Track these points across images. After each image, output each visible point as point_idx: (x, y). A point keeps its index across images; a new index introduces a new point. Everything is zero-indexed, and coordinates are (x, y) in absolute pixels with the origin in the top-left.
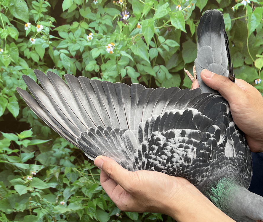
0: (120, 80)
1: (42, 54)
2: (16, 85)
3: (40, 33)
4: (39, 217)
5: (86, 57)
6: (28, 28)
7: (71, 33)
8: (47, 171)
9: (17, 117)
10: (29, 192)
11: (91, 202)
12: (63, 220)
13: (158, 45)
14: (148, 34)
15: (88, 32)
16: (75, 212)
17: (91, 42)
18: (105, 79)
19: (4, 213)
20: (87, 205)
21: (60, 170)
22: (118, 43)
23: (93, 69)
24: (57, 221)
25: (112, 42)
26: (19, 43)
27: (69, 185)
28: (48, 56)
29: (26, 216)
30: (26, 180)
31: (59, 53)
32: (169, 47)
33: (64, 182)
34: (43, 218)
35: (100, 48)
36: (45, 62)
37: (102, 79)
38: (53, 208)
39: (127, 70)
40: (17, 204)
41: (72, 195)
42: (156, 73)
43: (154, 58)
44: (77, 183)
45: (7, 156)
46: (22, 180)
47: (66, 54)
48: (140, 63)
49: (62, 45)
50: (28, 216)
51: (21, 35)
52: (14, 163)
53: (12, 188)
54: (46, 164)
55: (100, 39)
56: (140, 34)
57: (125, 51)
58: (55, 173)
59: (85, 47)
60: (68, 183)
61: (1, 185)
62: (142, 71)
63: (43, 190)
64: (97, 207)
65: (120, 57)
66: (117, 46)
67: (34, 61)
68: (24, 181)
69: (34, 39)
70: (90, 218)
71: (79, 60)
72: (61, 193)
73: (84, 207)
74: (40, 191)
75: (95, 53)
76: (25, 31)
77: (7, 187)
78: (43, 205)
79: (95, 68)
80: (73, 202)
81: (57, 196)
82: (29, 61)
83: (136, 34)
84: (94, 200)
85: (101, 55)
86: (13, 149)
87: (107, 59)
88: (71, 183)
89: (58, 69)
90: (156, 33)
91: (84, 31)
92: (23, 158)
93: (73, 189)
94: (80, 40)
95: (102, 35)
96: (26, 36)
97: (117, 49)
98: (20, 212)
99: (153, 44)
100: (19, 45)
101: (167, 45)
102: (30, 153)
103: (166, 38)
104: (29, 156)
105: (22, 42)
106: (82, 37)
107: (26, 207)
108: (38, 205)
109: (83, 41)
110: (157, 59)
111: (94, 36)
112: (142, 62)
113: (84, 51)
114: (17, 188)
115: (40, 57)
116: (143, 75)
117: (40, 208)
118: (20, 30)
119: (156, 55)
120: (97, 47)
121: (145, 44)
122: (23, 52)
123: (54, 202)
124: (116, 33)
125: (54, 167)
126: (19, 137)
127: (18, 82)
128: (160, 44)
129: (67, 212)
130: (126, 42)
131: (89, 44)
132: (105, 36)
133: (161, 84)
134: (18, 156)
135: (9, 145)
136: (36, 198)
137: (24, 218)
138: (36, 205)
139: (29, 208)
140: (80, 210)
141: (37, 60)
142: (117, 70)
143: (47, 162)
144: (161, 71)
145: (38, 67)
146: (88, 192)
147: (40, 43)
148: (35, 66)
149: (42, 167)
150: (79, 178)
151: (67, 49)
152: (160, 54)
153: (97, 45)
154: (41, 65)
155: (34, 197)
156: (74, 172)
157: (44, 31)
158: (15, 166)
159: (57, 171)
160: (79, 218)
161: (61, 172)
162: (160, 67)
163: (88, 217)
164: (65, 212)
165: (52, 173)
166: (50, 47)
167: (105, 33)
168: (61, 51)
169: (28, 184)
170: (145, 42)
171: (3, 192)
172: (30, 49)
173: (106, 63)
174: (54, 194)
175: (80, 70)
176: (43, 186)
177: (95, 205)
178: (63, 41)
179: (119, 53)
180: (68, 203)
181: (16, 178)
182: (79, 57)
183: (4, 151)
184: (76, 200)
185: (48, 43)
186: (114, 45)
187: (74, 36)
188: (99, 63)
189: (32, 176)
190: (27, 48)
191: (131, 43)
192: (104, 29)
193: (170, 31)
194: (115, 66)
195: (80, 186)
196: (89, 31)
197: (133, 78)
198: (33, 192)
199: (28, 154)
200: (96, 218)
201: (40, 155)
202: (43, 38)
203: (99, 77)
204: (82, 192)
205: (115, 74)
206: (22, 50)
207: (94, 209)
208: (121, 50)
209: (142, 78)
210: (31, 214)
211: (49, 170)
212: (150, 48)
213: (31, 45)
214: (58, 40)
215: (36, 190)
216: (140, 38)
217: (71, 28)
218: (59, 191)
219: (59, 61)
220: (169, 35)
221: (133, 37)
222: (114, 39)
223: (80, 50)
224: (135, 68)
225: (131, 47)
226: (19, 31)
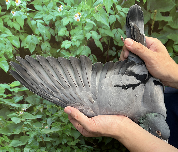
0: (86, 41)
1: (22, 24)
2: (4, 48)
3: (19, 7)
4: (30, 136)
5: (58, 25)
6: (9, 3)
7: (44, 6)
8: (34, 108)
9: (8, 72)
10: (22, 122)
11: (67, 125)
12: (48, 137)
13: (116, 12)
14: (108, 4)
15: (59, 5)
16: (56, 133)
17: (61, 13)
18: (74, 41)
19: (6, 135)
20: (64, 128)
21: (44, 107)
22: (84, 13)
23: (64, 34)
24: (44, 138)
25: (79, 12)
26: (3, 15)
27: (51, 116)
28: (27, 25)
29: (21, 137)
30: (19, 114)
31: (36, 22)
32: (125, 14)
33: (47, 114)
34: (34, 137)
35: (69, 17)
36: (25, 30)
37: (71, 42)
38: (40, 131)
39: (91, 34)
40: (14, 129)
41: (54, 122)
42: (114, 35)
43: (113, 23)
44: (57, 114)
45: (4, 99)
46: (16, 115)
47: (41, 23)
48: (101, 27)
49: (38, 16)
50: (23, 136)
51: (3, 9)
52: (9, 104)
53: (10, 120)
54: (32, 104)
55: (69, 10)
56: (101, 4)
57: (90, 19)
58: (40, 109)
59: (57, 17)
60: (50, 115)
61: (1, 118)
62: (103, 34)
63: (31, 120)
64: (72, 128)
65: (85, 24)
66: (83, 15)
67: (16, 30)
68: (18, 115)
69: (14, 12)
70: (67, 136)
71: (52, 28)
72: (45, 121)
73: (62, 129)
74: (30, 121)
75: (65, 22)
76: (6, 6)
77: (6, 119)
78: (33, 129)
79: (65, 33)
80: (54, 126)
81: (42, 123)
82: (12, 29)
83: (98, 5)
84: (69, 124)
85: (70, 23)
86: (7, 94)
87: (75, 25)
88: (52, 115)
89: (36, 35)
90: (114, 3)
91: (56, 4)
92: (15, 100)
93: (53, 118)
94: (53, 12)
95: (71, 6)
96: (8, 9)
97: (82, 17)
98: (17, 134)
99: (112, 12)
100: (3, 17)
101: (123, 12)
102: (20, 96)
103: (122, 7)
104: (19, 99)
105: (5, 14)
106: (54, 9)
107: (21, 131)
108: (29, 130)
109: (55, 12)
110: (115, 23)
111: (64, 7)
112: (103, 27)
113: (56, 21)
114: (13, 119)
115: (20, 26)
116: (104, 37)
117: (31, 131)
118: (2, 4)
119: (115, 20)
120: (67, 16)
121: (106, 12)
122: (6, 23)
123: (40, 127)
124: (82, 5)
125: (39, 105)
126: (10, 86)
127: (5, 46)
128: (117, 11)
129: (50, 133)
130: (90, 11)
131: (60, 14)
132: (72, 7)
133: (118, 43)
134: (12, 99)
135: (4, 91)
136: (27, 125)
137: (20, 137)
138: (28, 130)
139: (23, 132)
140: (59, 131)
141: (19, 29)
142: (84, 34)
143: (34, 102)
144: (118, 33)
145: (20, 34)
146: (64, 120)
147: (20, 15)
148: (18, 34)
149: (30, 106)
150: (58, 111)
151: (42, 19)
152: (118, 19)
153: (66, 15)
154: (22, 33)
155: (26, 124)
156: (54, 108)
157: (22, 5)
158: (10, 105)
159: (41, 108)
160: (59, 136)
161: (44, 108)
162: (117, 30)
163: (65, 135)
164: (49, 133)
165: (38, 109)
166: (28, 18)
167: (72, 5)
168: (37, 20)
169: (21, 117)
170: (105, 10)
171: (4, 123)
172: (12, 20)
173: (74, 29)
174: (40, 122)
175: (54, 35)
176: (32, 118)
177: (70, 128)
178: (39, 12)
179: (84, 21)
180: (51, 127)
181: (11, 113)
182: (52, 25)
183: (1, 96)
184: (56, 125)
185: (26, 15)
186: (81, 15)
187: (47, 8)
188: (69, 29)
189: (24, 111)
190: (10, 19)
191: (94, 12)
192: (72, 2)
193: (126, 1)
194: (82, 31)
195: (59, 116)
196: (60, 3)
197: (96, 39)
198: (25, 122)
199: (19, 97)
200: (71, 135)
201: (28, 97)
202: (22, 11)
203: (69, 40)
204: (60, 120)
205: (81, 37)
206: (5, 21)
207: (70, 130)
208: (86, 18)
209: (103, 39)
210: (25, 135)
211: (35, 107)
212: (109, 16)
213: (12, 16)
214: (34, 12)
215: (27, 120)
216: (102, 8)
217: (44, 1)
218: (44, 120)
219: (37, 29)
220: (125, 4)
221: (95, 7)
222: (80, 10)
223: (53, 19)
224: (98, 31)
225: (94, 15)
226: (2, 6)
